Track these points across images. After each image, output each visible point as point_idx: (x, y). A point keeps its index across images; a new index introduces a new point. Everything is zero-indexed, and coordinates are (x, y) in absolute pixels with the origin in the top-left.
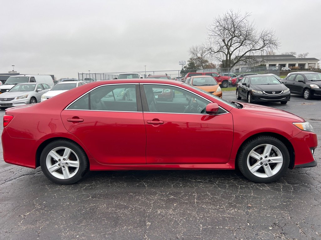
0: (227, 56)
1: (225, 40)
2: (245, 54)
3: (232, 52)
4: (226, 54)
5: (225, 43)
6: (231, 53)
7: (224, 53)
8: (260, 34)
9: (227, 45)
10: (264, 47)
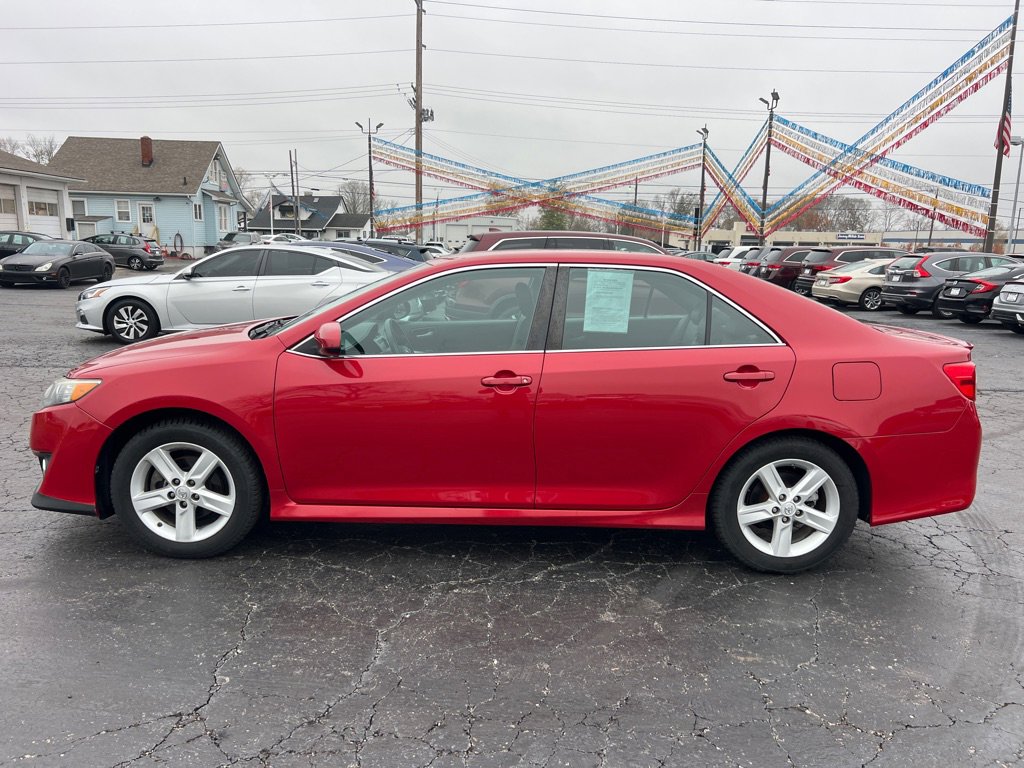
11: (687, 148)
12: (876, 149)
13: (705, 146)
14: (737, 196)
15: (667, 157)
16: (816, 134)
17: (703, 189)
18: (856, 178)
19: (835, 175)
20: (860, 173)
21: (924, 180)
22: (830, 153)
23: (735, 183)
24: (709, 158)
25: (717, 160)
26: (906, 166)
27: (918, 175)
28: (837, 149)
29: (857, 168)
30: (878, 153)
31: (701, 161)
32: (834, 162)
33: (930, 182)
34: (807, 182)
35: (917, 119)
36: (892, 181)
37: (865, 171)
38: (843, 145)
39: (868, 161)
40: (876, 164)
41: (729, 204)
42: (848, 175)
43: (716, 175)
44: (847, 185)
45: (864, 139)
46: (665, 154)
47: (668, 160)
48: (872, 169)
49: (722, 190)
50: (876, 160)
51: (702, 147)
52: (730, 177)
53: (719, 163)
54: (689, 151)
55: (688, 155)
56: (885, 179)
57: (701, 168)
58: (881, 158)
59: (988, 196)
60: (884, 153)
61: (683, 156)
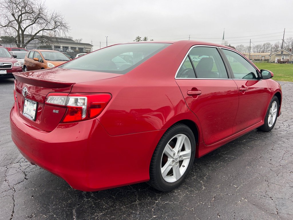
0: (18, 31)
1: (14, 14)
2: (38, 32)
3: (25, 29)
4: (17, 30)
5: (15, 18)
6: (23, 29)
7: (15, 28)
8: (52, 15)
9: (17, 21)
10: (56, 28)
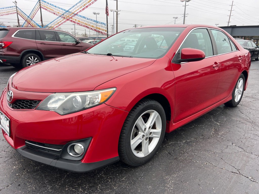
11: (10, 7)
12: (75, 12)
13: (17, 7)
14: (32, 22)
15: (4, 9)
16: (56, 6)
17: (18, 20)
18: (71, 19)
19: (64, 18)
20: (71, 18)
21: (89, 21)
22: (62, 12)
23: (31, 19)
24: (19, 11)
25: (22, 12)
26: (84, 17)
27: (87, 19)
28: (63, 11)
29: (70, 17)
30: (76, 13)
31: (16, 12)
32: (63, 14)
33: (91, 21)
34: (55, 20)
35: (85, 5)
36: (81, 21)
37: (73, 18)
38: (65, 10)
39: (73, 15)
40: (75, 16)
41: (29, 25)
42: (68, 18)
43: (23, 16)
44: (68, 21)
45: (70, 9)
46: (3, 8)
47: (5, 10)
48: (75, 17)
49: (26, 21)
50: (76, 14)
51: (16, 7)
52: (28, 17)
53: (23, 12)
54: (11, 8)
55: (11, 9)
56: (79, 20)
57: (16, 14)
58: (77, 14)
59: (106, 25)
60: (77, 13)
61: (10, 10)
